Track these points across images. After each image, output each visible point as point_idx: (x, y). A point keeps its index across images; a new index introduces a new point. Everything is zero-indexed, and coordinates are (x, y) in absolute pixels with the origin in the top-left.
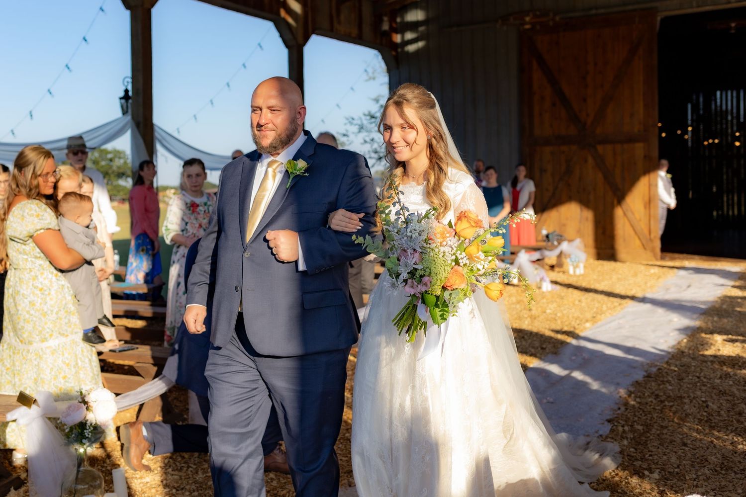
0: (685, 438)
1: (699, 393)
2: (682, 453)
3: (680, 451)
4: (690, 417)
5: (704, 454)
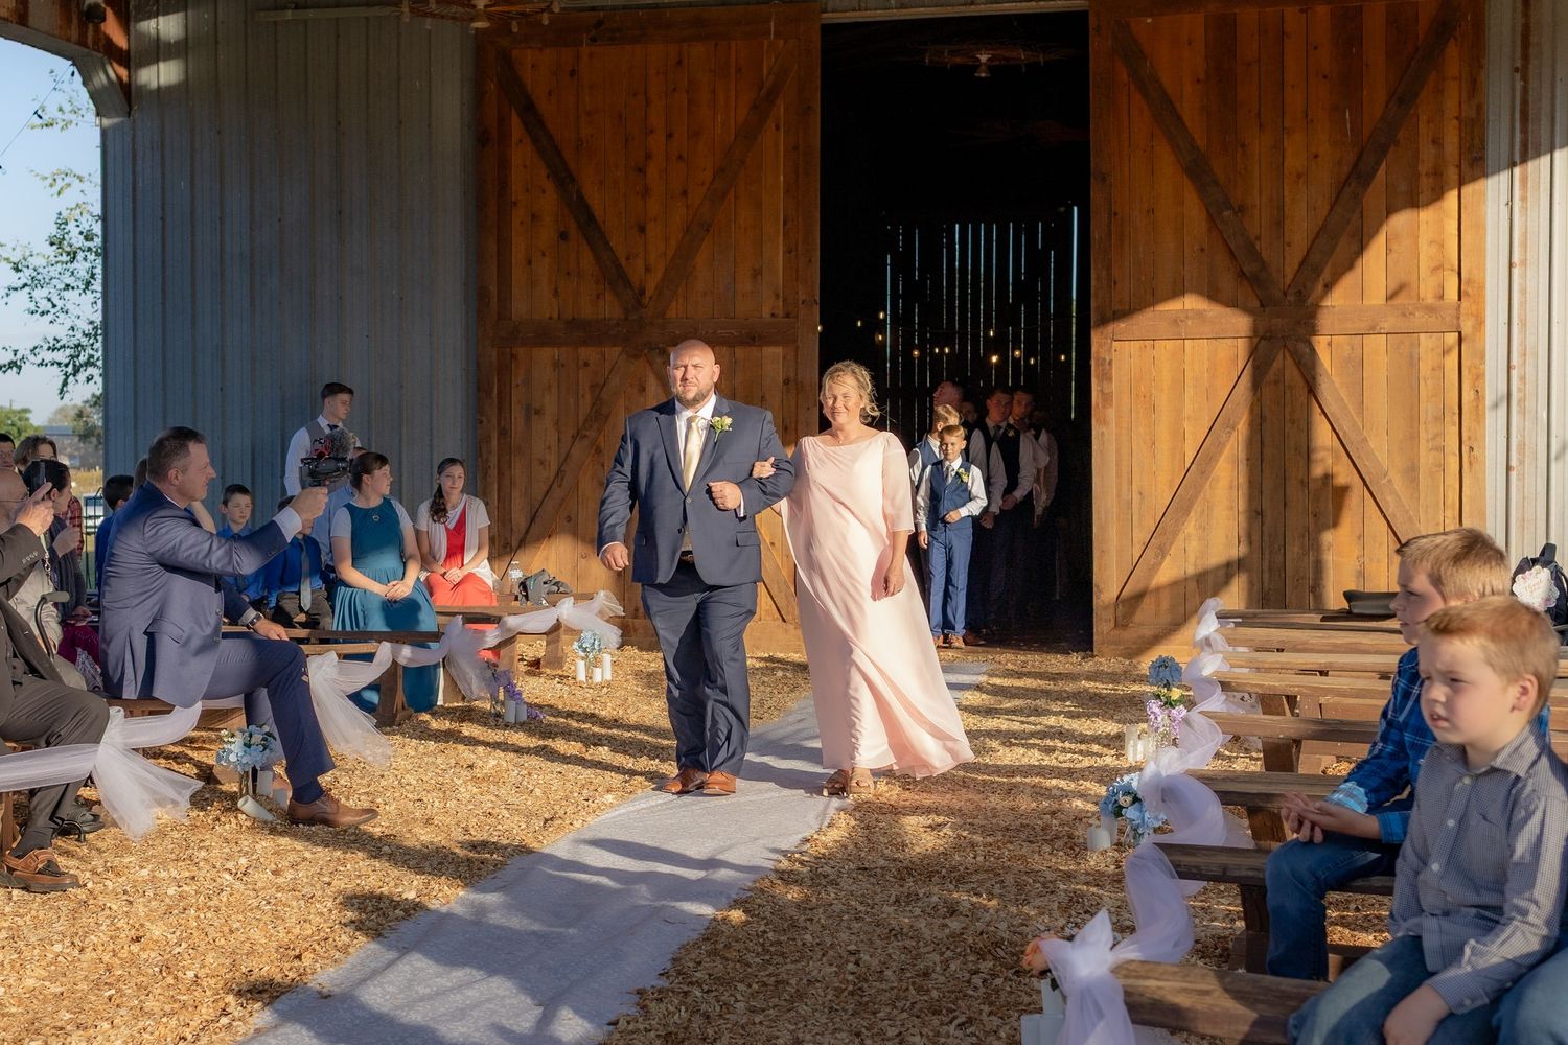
1: (843, 937)
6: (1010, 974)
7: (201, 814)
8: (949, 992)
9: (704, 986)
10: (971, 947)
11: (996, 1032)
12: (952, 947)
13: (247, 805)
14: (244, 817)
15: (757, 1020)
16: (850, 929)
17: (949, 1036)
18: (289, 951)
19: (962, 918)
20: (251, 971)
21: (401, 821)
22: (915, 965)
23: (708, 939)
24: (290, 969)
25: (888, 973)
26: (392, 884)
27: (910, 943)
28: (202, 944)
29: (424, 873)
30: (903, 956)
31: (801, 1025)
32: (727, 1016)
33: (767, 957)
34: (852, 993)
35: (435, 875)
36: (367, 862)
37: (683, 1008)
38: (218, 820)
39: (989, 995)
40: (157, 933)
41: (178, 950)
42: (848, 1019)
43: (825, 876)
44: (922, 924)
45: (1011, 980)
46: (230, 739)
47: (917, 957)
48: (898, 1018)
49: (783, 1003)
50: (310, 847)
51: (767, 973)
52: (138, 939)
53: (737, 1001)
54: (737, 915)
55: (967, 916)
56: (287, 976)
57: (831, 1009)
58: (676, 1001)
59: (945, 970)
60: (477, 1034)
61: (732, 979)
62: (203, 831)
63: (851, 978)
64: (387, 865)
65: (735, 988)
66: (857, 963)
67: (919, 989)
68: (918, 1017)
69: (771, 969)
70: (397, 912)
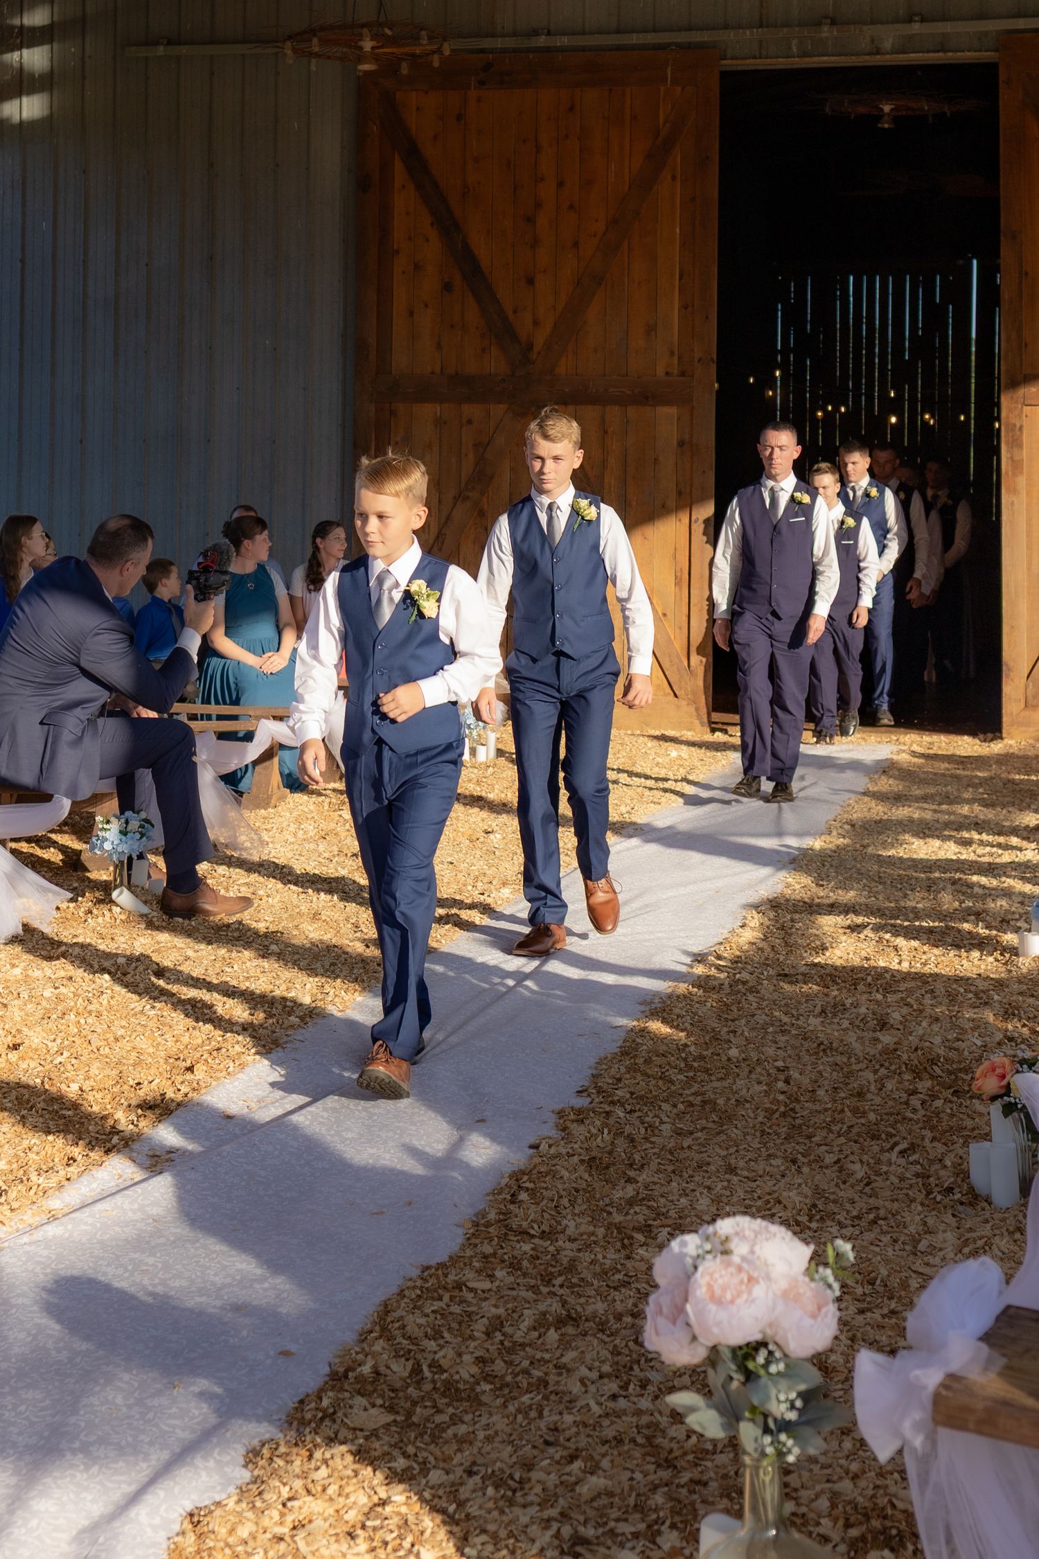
0: (734, 1156)
1: (770, 1051)
2: (725, 1188)
3: (720, 1185)
4: (747, 1105)
5: (776, 1188)
6: (947, 1094)
7: (72, 905)
8: (887, 1114)
9: (627, 1106)
10: (906, 1064)
11: (941, 1160)
12: (887, 1064)
13: (123, 896)
14: (118, 910)
15: (685, 1144)
16: (776, 1042)
17: (890, 1164)
18: (178, 1062)
19: (895, 1032)
20: (139, 1084)
21: (286, 915)
22: (847, 1084)
23: (627, 1054)
24: (182, 1083)
25: (821, 1092)
26: (283, 987)
27: (840, 1059)
28: (85, 1052)
29: (317, 975)
30: (835, 1074)
31: (732, 1150)
32: (653, 1139)
33: (691, 1074)
34: (784, 1115)
35: (329, 977)
36: (255, 962)
37: (606, 1131)
38: (90, 912)
39: (930, 1119)
40: (36, 1041)
41: (59, 1059)
42: (782, 1144)
43: (744, 983)
44: (851, 1038)
45: (951, 1102)
46: (105, 826)
47: (849, 1075)
48: (835, 1144)
49: (711, 1125)
50: (191, 945)
51: (692, 1090)
52: (15, 1047)
53: (662, 1122)
54: (657, 1026)
55: (899, 1029)
56: (179, 1090)
57: (763, 1133)
58: (598, 1123)
59: (881, 1089)
60: (388, 1156)
61: (656, 1096)
62: (75, 924)
63: (781, 1097)
64: (276, 965)
65: (660, 1108)
66: (787, 1082)
67: (855, 1111)
68: (856, 1142)
69: (696, 1087)
70: (292, 1018)
